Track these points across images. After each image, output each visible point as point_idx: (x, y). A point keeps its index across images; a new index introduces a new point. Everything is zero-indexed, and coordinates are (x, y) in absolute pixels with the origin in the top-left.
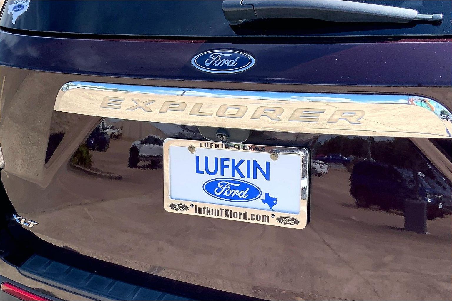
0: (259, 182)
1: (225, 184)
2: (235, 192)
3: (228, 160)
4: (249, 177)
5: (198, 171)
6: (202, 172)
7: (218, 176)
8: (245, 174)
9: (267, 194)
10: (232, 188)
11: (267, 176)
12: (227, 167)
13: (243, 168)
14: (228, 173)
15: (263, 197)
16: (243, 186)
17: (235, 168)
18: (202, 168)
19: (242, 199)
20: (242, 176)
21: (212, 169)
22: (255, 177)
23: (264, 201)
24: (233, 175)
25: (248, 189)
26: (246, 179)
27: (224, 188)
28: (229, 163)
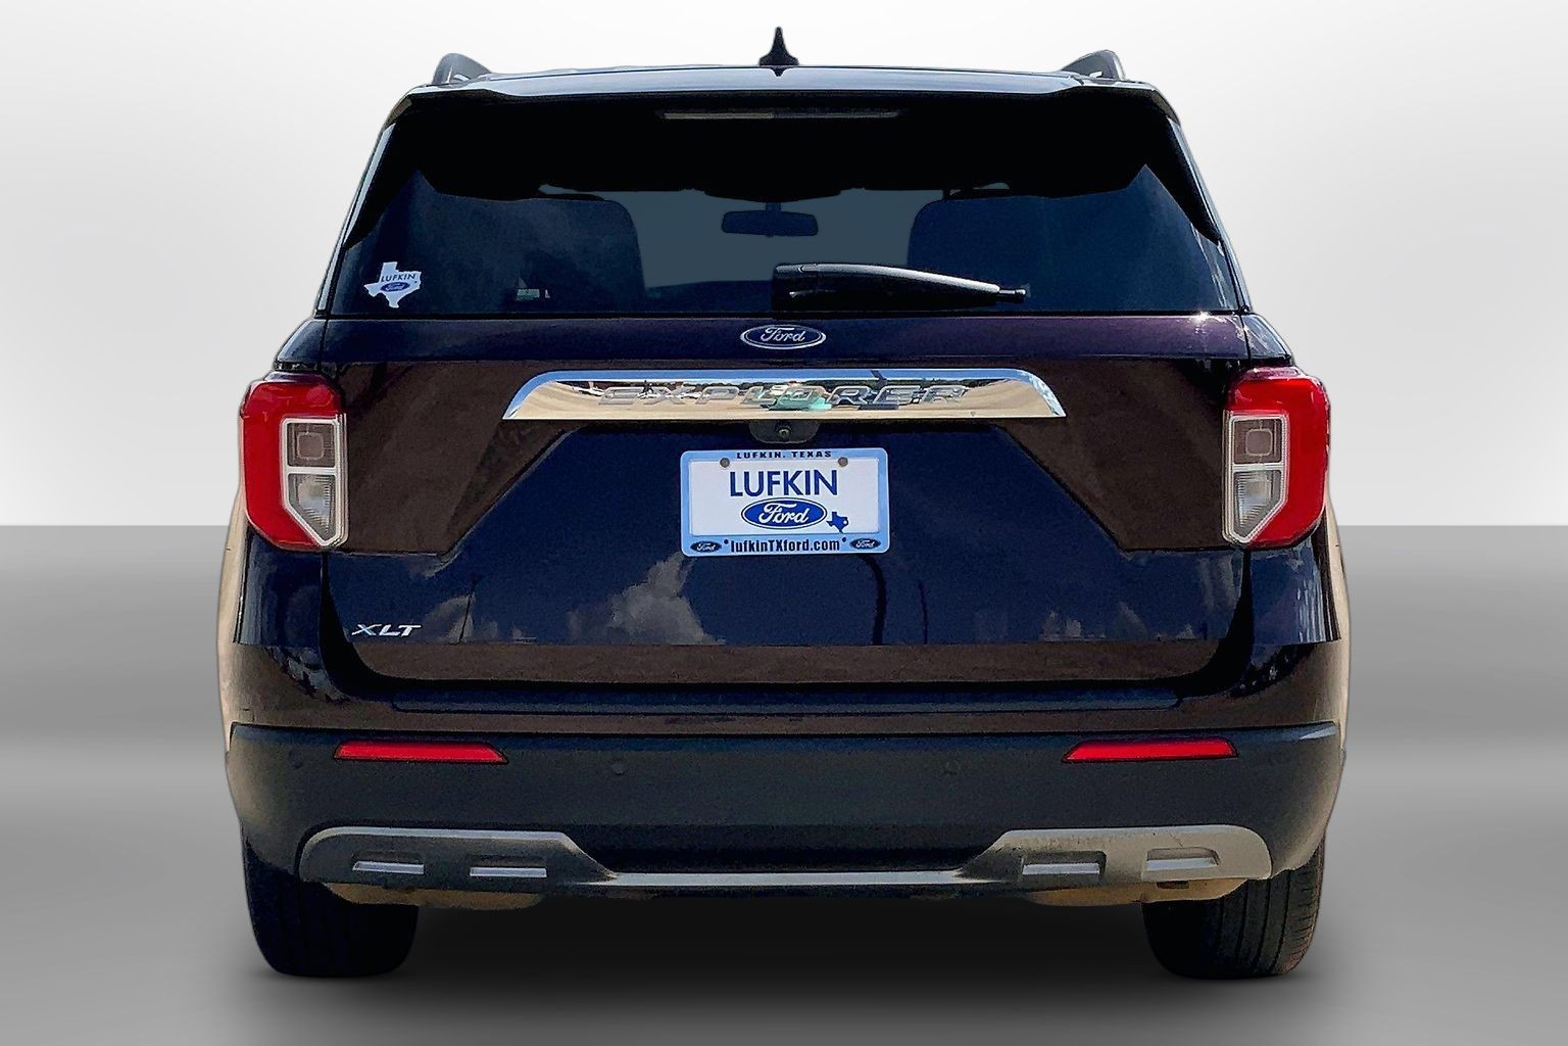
0: (824, 498)
1: (774, 507)
2: (789, 515)
3: (778, 473)
4: (808, 492)
5: (734, 493)
6: (741, 494)
7: (764, 495)
8: (803, 490)
9: (834, 514)
10: (785, 510)
11: (833, 490)
12: (778, 483)
13: (800, 482)
14: (778, 491)
15: (829, 518)
16: (800, 507)
17: (789, 483)
18: (740, 487)
19: (800, 524)
20: (799, 493)
21: (754, 488)
22: (817, 493)
23: (831, 524)
24: (786, 493)
25: (808, 510)
26: (805, 497)
27: (773, 512)
28: (780, 478)
